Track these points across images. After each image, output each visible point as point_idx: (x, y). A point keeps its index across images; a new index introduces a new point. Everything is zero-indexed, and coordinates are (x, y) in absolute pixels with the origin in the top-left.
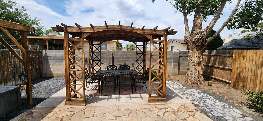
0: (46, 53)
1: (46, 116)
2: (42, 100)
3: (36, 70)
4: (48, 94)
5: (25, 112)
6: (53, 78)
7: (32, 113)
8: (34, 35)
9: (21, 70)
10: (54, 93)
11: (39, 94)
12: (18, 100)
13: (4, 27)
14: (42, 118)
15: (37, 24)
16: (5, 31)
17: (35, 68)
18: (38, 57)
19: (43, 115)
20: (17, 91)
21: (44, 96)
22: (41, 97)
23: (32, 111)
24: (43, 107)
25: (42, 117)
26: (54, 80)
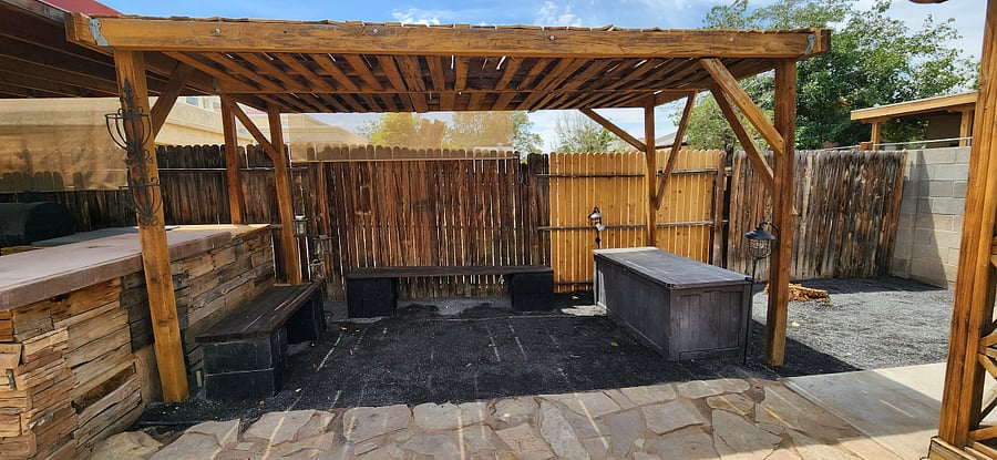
0: (921, 165)
1: (801, 445)
2: (829, 364)
3: (862, 238)
4: (871, 351)
5: (746, 378)
6: (942, 289)
7: (759, 397)
8: (906, 97)
9: (804, 227)
10: (903, 365)
11: (832, 337)
12: (739, 326)
13: (714, 57)
14: (781, 445)
15: (928, 50)
16: (715, 72)
17: (860, 230)
18: (880, 183)
19: (792, 434)
20: (741, 293)
21: (846, 355)
22: (831, 352)
23: (766, 388)
24: (812, 397)
25: (781, 439)
26: (942, 299)
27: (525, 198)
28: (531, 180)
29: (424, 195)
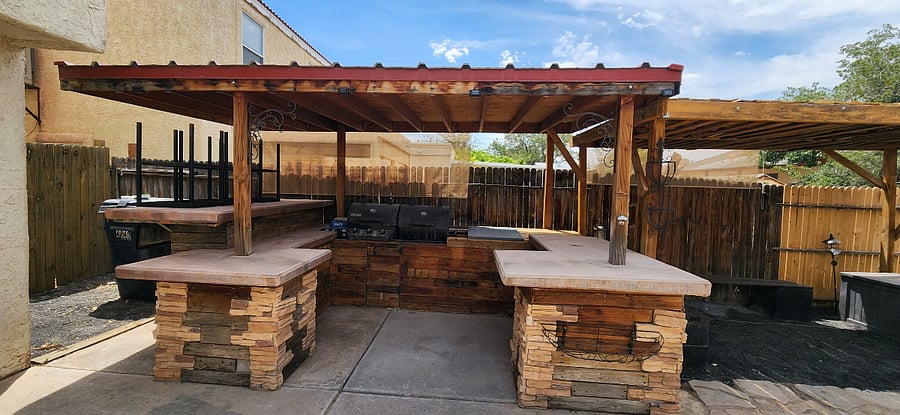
27: (764, 223)
28: (771, 207)
29: (679, 215)
